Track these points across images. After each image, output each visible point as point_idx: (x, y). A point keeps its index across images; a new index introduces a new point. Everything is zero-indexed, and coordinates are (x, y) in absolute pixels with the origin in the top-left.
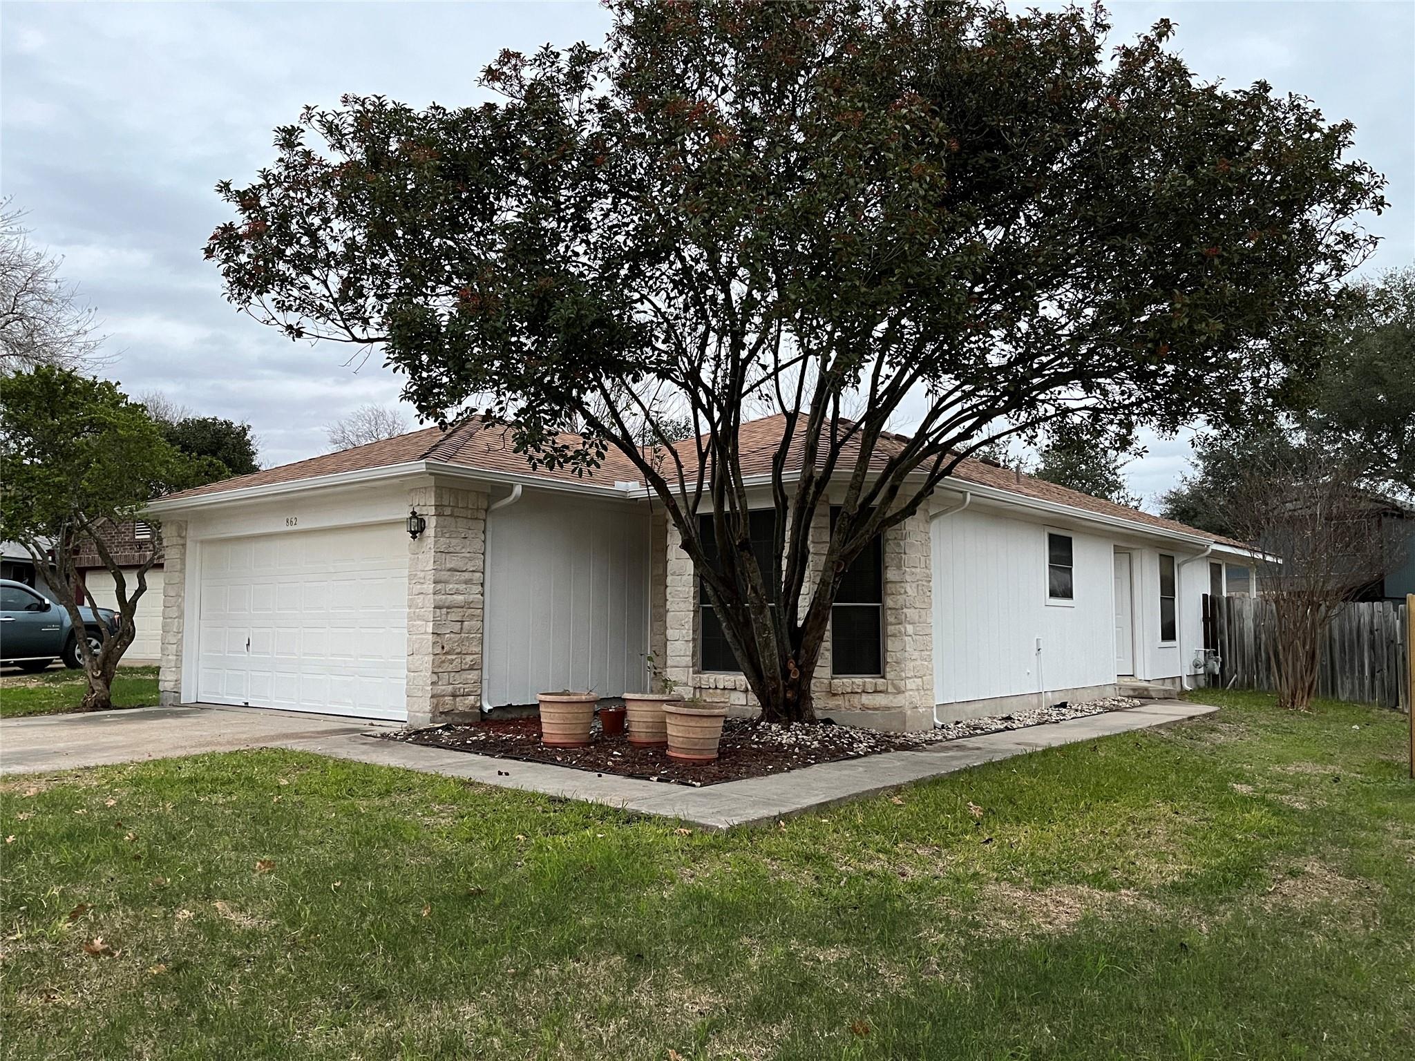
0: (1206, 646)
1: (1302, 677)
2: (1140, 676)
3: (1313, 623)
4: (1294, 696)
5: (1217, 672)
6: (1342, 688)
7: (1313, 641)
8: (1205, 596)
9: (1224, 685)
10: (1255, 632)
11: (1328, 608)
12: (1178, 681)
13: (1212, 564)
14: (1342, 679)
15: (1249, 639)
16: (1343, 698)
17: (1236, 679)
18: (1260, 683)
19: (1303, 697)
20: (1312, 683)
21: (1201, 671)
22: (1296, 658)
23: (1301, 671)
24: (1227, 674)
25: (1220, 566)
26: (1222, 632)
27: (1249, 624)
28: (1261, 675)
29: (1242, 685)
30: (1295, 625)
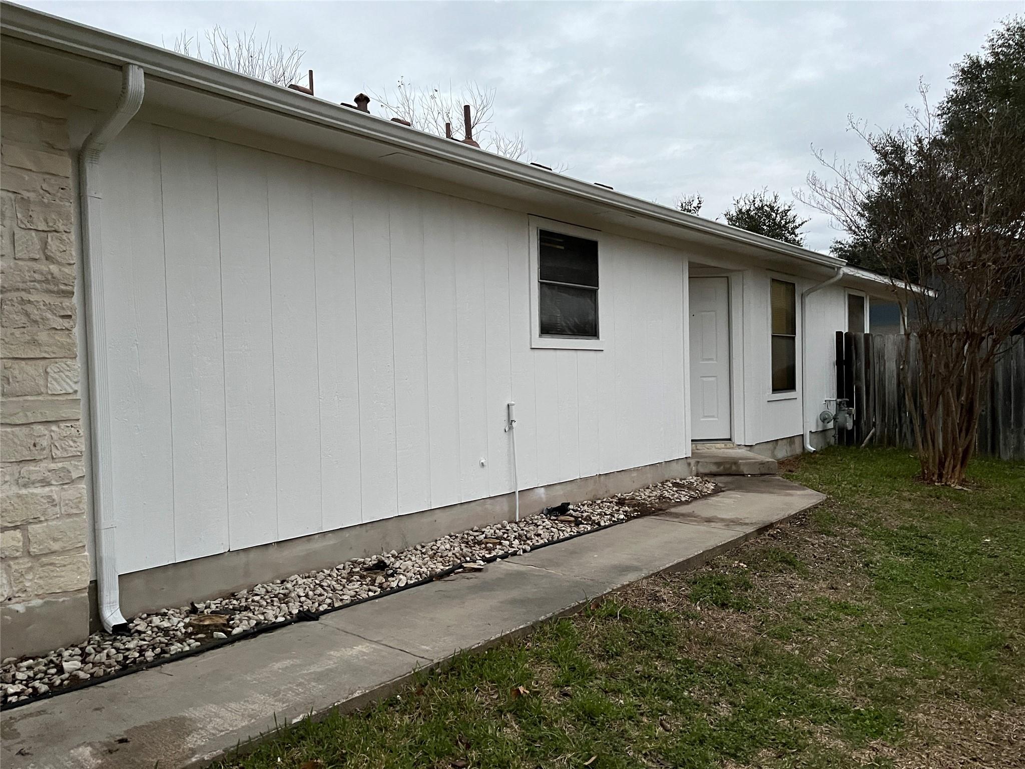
0: (839, 395)
1: (954, 439)
2: (738, 440)
3: (972, 365)
4: (942, 464)
5: (850, 425)
6: (1005, 444)
7: (971, 390)
8: (839, 334)
9: (860, 441)
10: (898, 375)
11: (995, 342)
12: (798, 441)
13: (850, 297)
14: (1005, 433)
15: (891, 385)
16: (1005, 458)
17: (874, 434)
18: (903, 438)
19: (954, 467)
20: (968, 448)
21: (831, 425)
22: (947, 412)
23: (953, 431)
24: (864, 428)
25: (861, 300)
26: (858, 378)
27: (891, 366)
28: (904, 430)
29: (881, 441)
30: (947, 366)
